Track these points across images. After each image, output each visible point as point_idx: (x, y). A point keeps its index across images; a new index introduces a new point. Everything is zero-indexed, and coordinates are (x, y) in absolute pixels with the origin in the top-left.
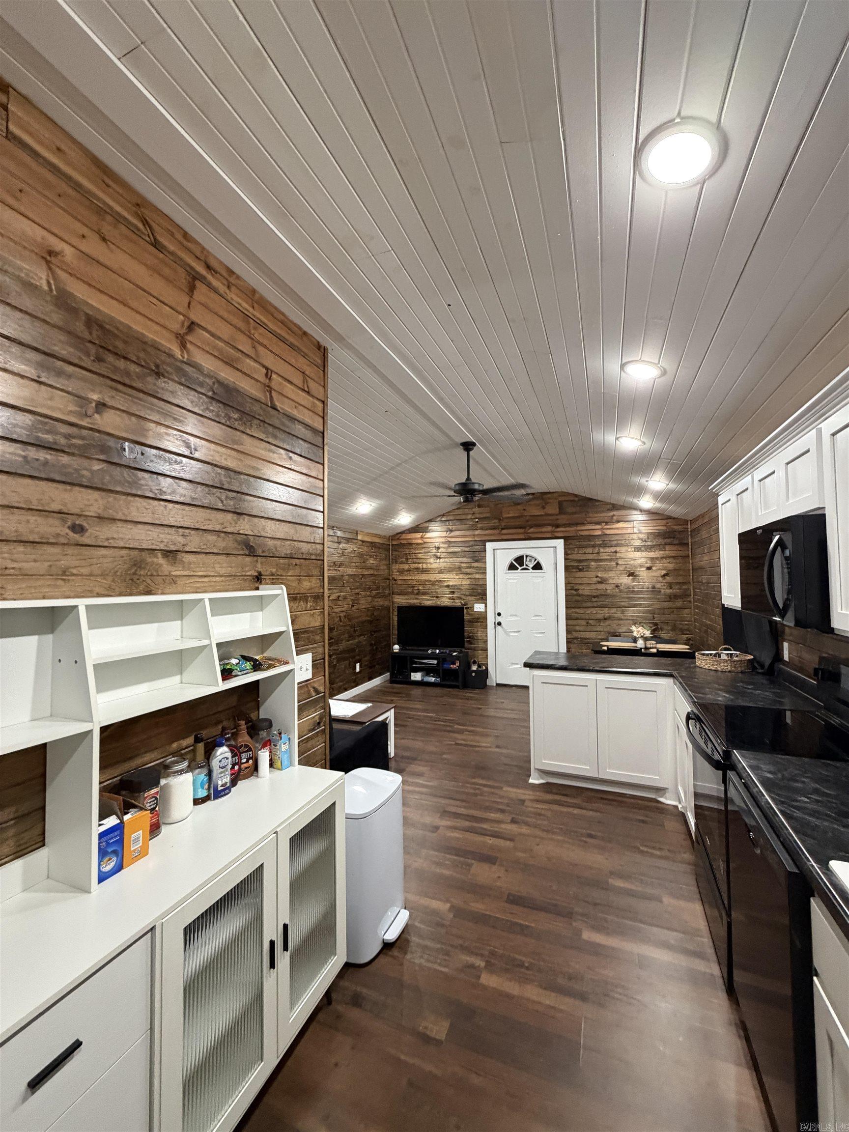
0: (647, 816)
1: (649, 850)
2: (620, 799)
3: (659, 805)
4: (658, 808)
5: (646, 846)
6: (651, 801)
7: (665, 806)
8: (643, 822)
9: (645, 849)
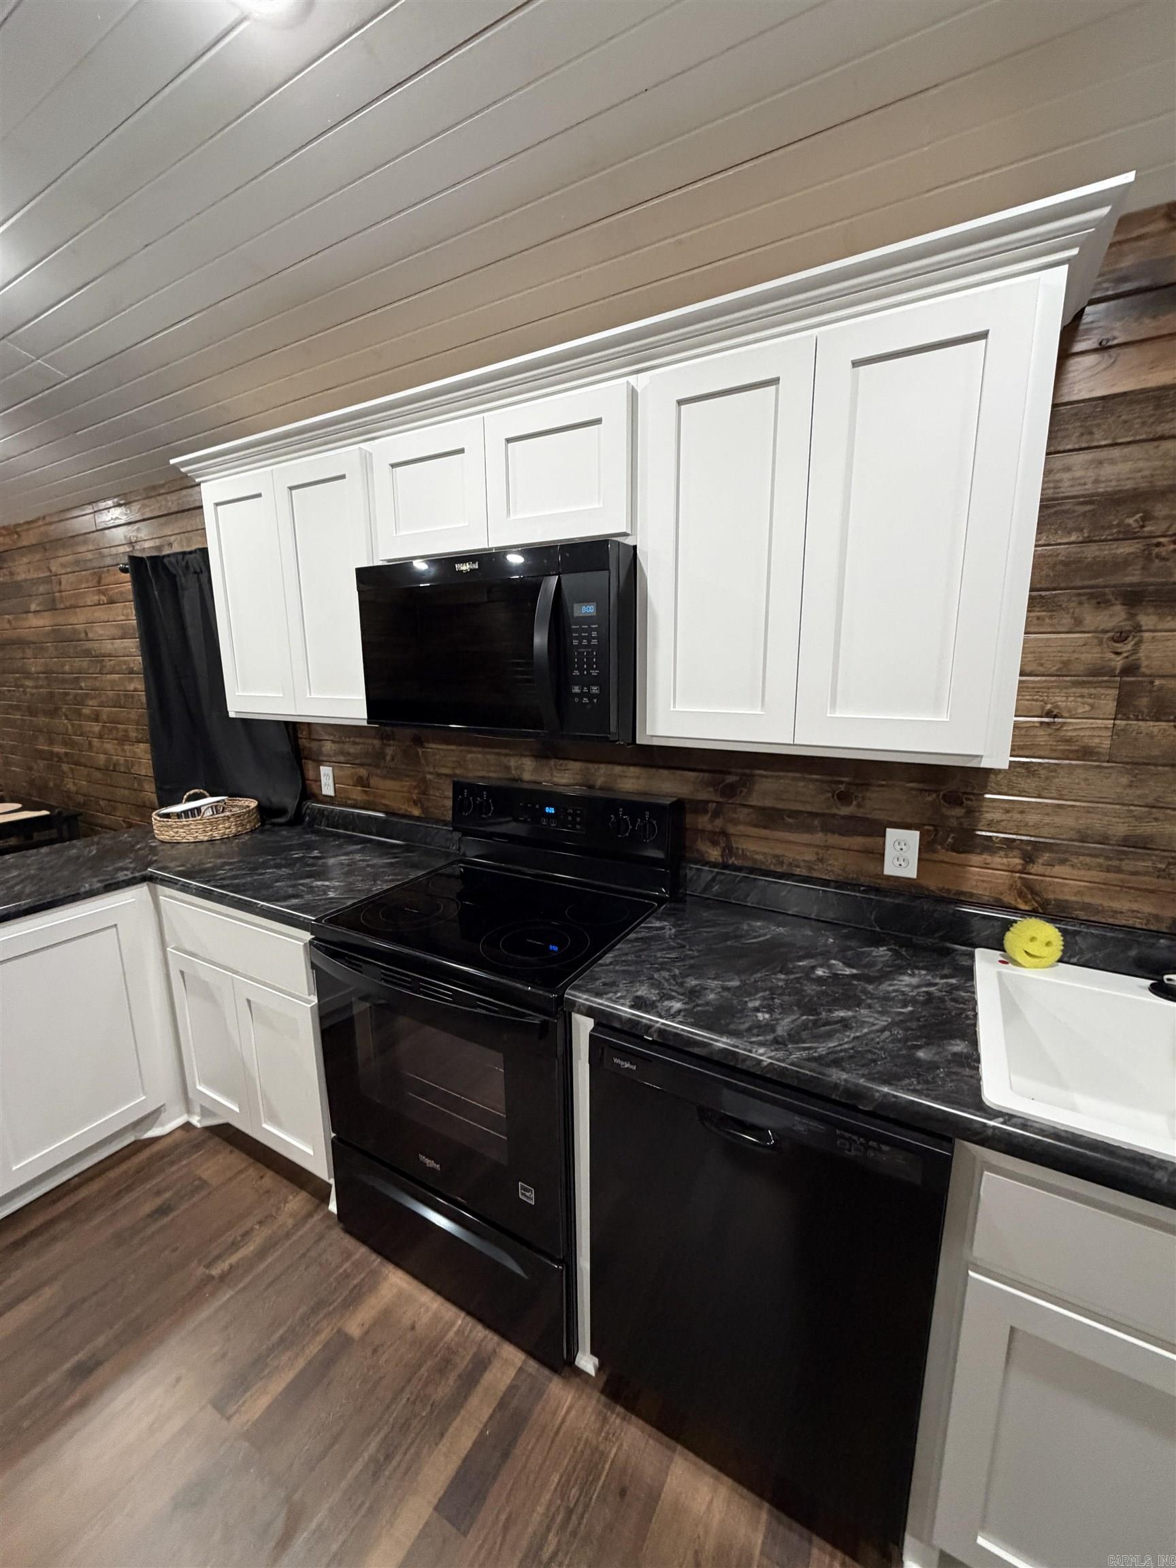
0: (159, 1193)
1: (233, 1259)
2: (61, 1207)
3: (155, 1148)
4: (162, 1155)
5: (219, 1257)
6: (128, 1157)
7: (169, 1140)
8: (163, 1211)
9: (223, 1266)
